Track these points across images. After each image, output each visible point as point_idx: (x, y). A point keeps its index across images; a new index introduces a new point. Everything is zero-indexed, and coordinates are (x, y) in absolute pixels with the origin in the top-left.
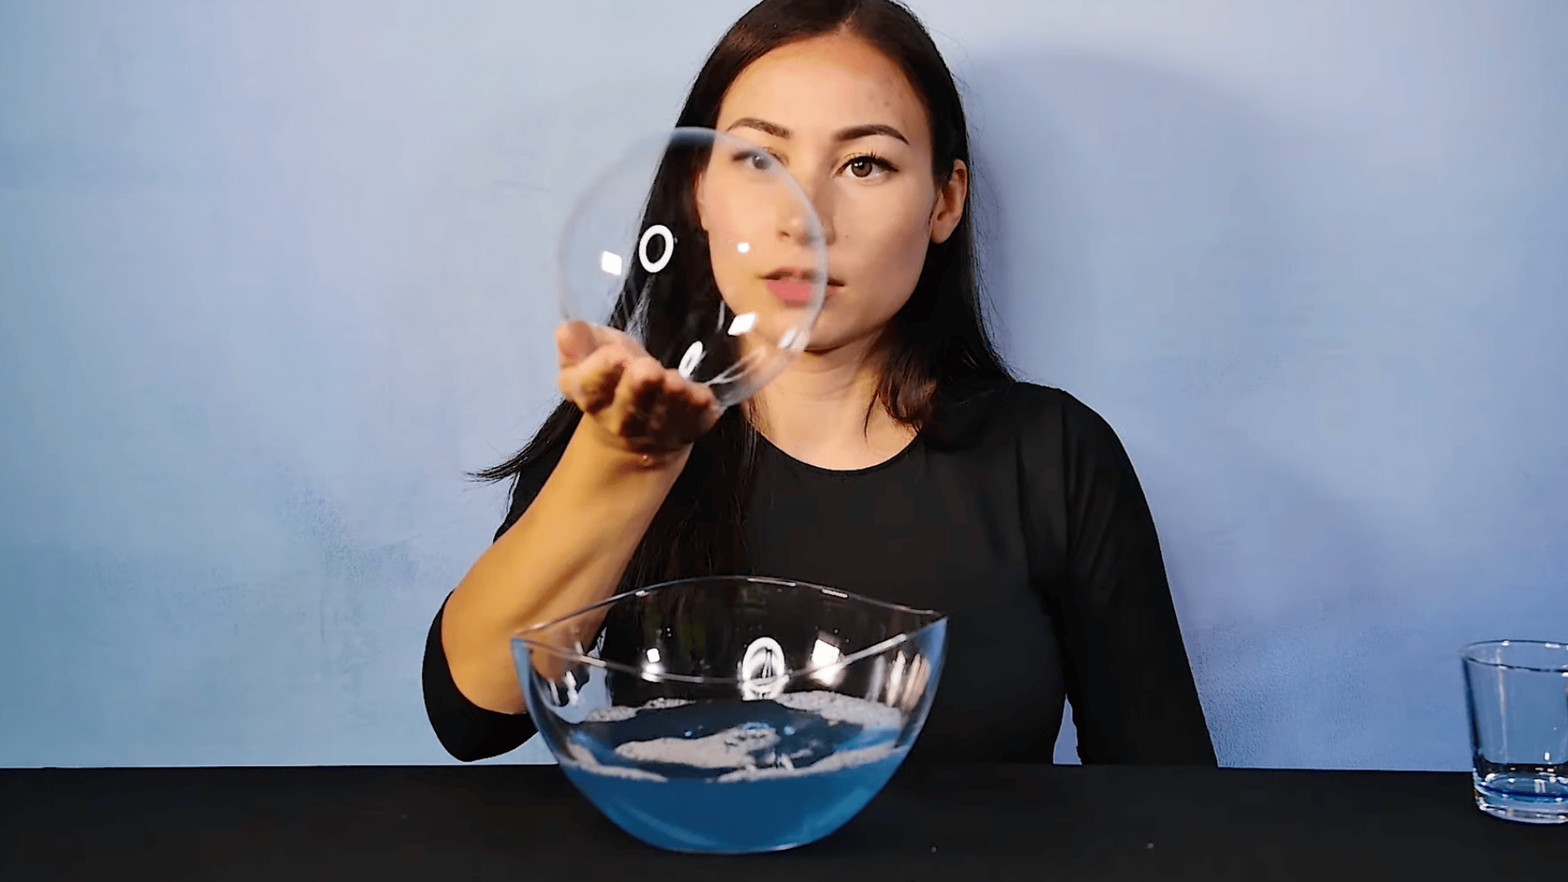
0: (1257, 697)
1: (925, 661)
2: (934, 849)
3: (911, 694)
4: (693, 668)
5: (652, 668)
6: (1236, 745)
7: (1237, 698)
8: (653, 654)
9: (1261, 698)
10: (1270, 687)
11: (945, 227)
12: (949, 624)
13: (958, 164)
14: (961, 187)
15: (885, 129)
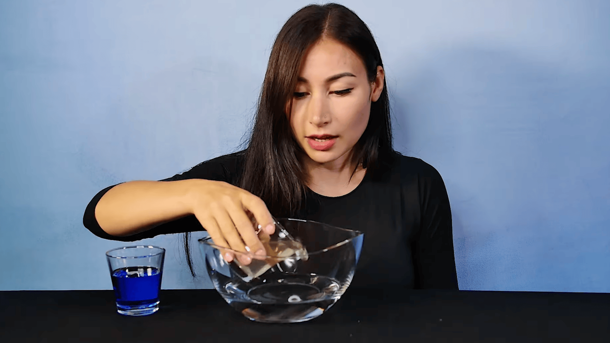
2: (359, 322)
6: (473, 281)
11: (377, 95)
12: (364, 235)
13: (380, 68)
14: (382, 76)
15: (345, 74)
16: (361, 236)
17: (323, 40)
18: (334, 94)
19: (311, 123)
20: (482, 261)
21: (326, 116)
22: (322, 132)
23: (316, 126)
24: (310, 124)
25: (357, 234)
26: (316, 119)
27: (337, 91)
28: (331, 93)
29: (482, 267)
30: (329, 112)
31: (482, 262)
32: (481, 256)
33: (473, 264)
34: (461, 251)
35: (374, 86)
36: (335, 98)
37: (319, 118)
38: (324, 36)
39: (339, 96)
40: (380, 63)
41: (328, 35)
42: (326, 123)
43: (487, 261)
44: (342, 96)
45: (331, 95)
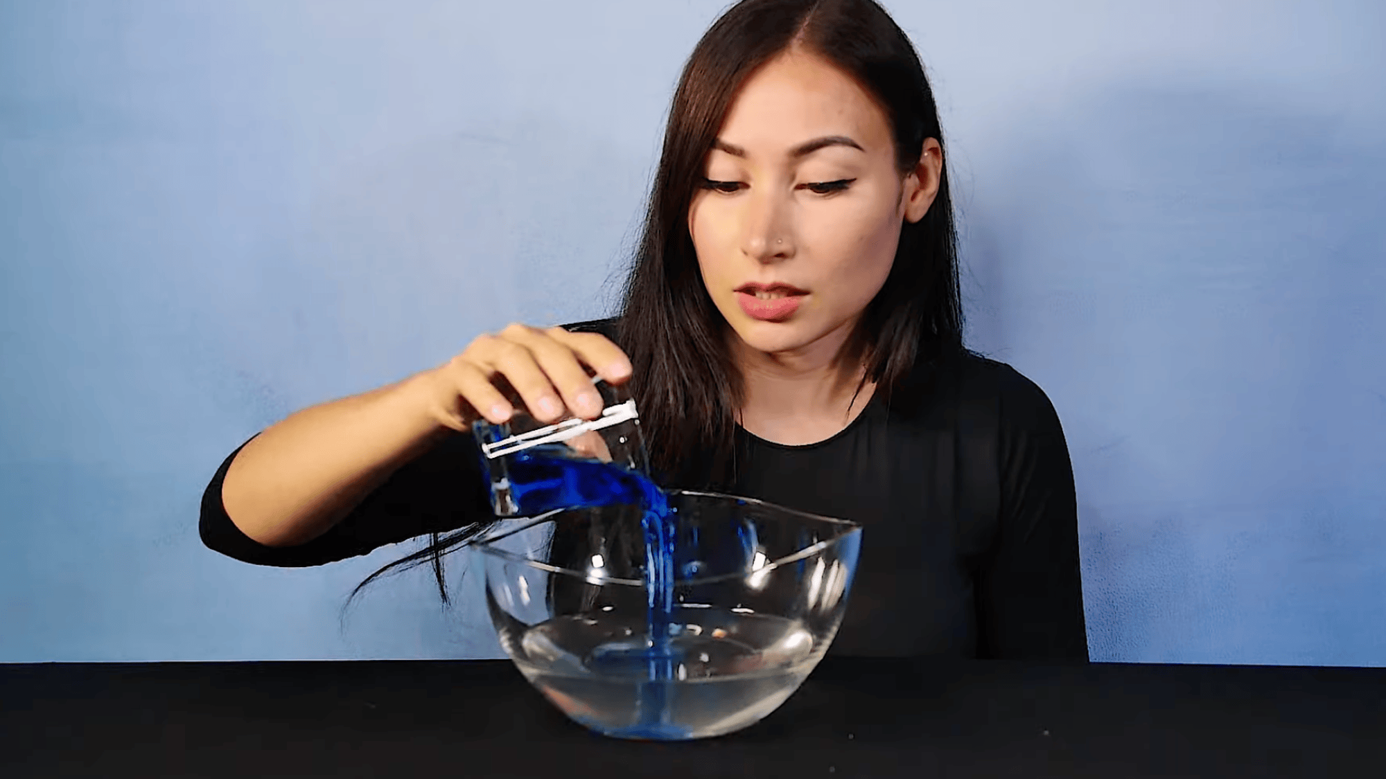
0: (1140, 595)
1: (843, 567)
2: (851, 736)
3: (831, 596)
4: (632, 573)
5: (597, 573)
6: (1121, 638)
7: (1122, 595)
8: (598, 560)
9: (1143, 596)
10: (1152, 586)
11: (919, 208)
12: (863, 532)
13: (931, 142)
14: (936, 162)
15: (839, 140)
16: (857, 532)
17: (790, 53)
18: (809, 192)
19: (745, 253)
20: (1144, 590)
21: (781, 240)
22: (770, 276)
23: (756, 262)
24: (742, 254)
25: (847, 528)
26: (757, 244)
27: (815, 184)
28: (800, 187)
29: (1143, 605)
30: (790, 232)
31: (1143, 592)
32: (1140, 579)
33: (1121, 598)
34: (1093, 567)
35: (912, 182)
36: (807, 200)
37: (764, 243)
38: (795, 44)
39: (820, 197)
40: (934, 130)
41: (804, 42)
42: (781, 255)
43: (1155, 589)
44: (825, 196)
45: (799, 193)
